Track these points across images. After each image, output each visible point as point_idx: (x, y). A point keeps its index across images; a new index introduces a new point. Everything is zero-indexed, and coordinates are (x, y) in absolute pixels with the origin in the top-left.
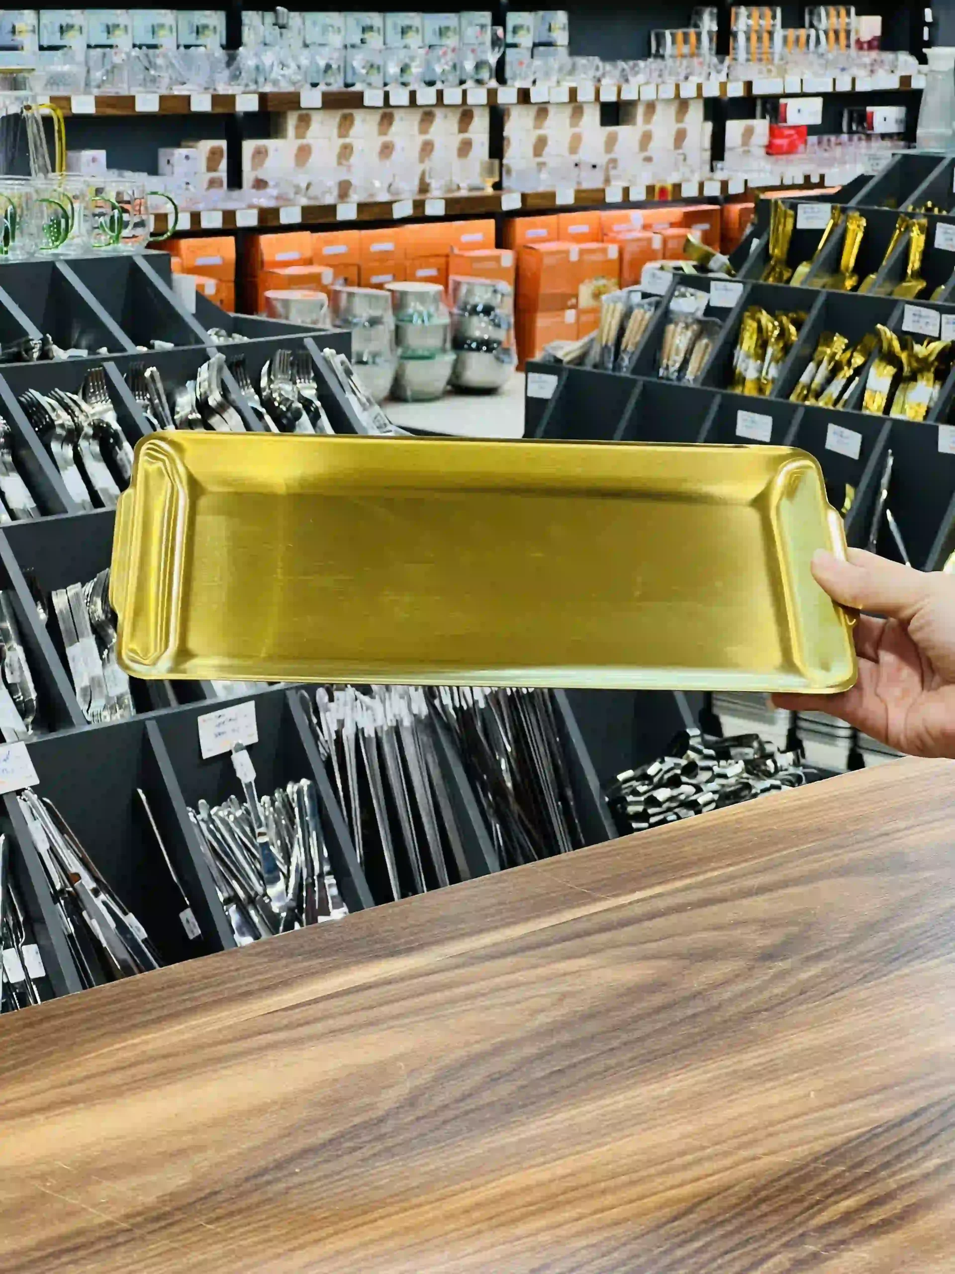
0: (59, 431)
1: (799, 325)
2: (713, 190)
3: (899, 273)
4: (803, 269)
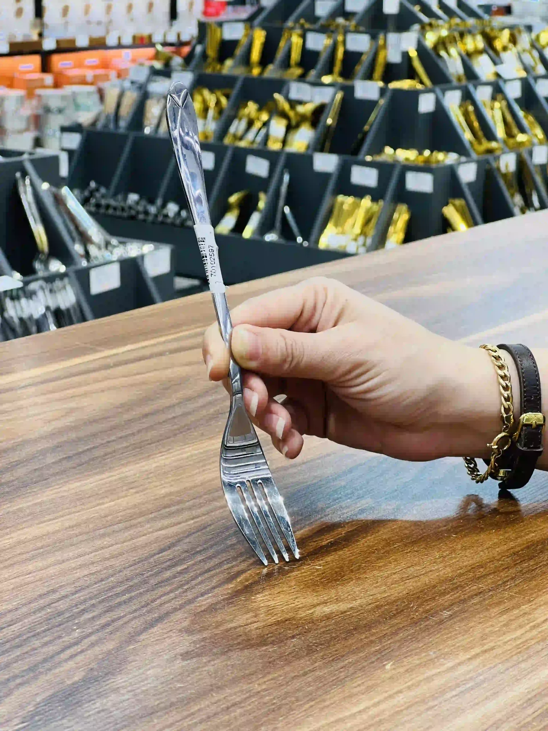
1: (227, 96)
2: (172, 38)
3: (286, 64)
4: (229, 63)
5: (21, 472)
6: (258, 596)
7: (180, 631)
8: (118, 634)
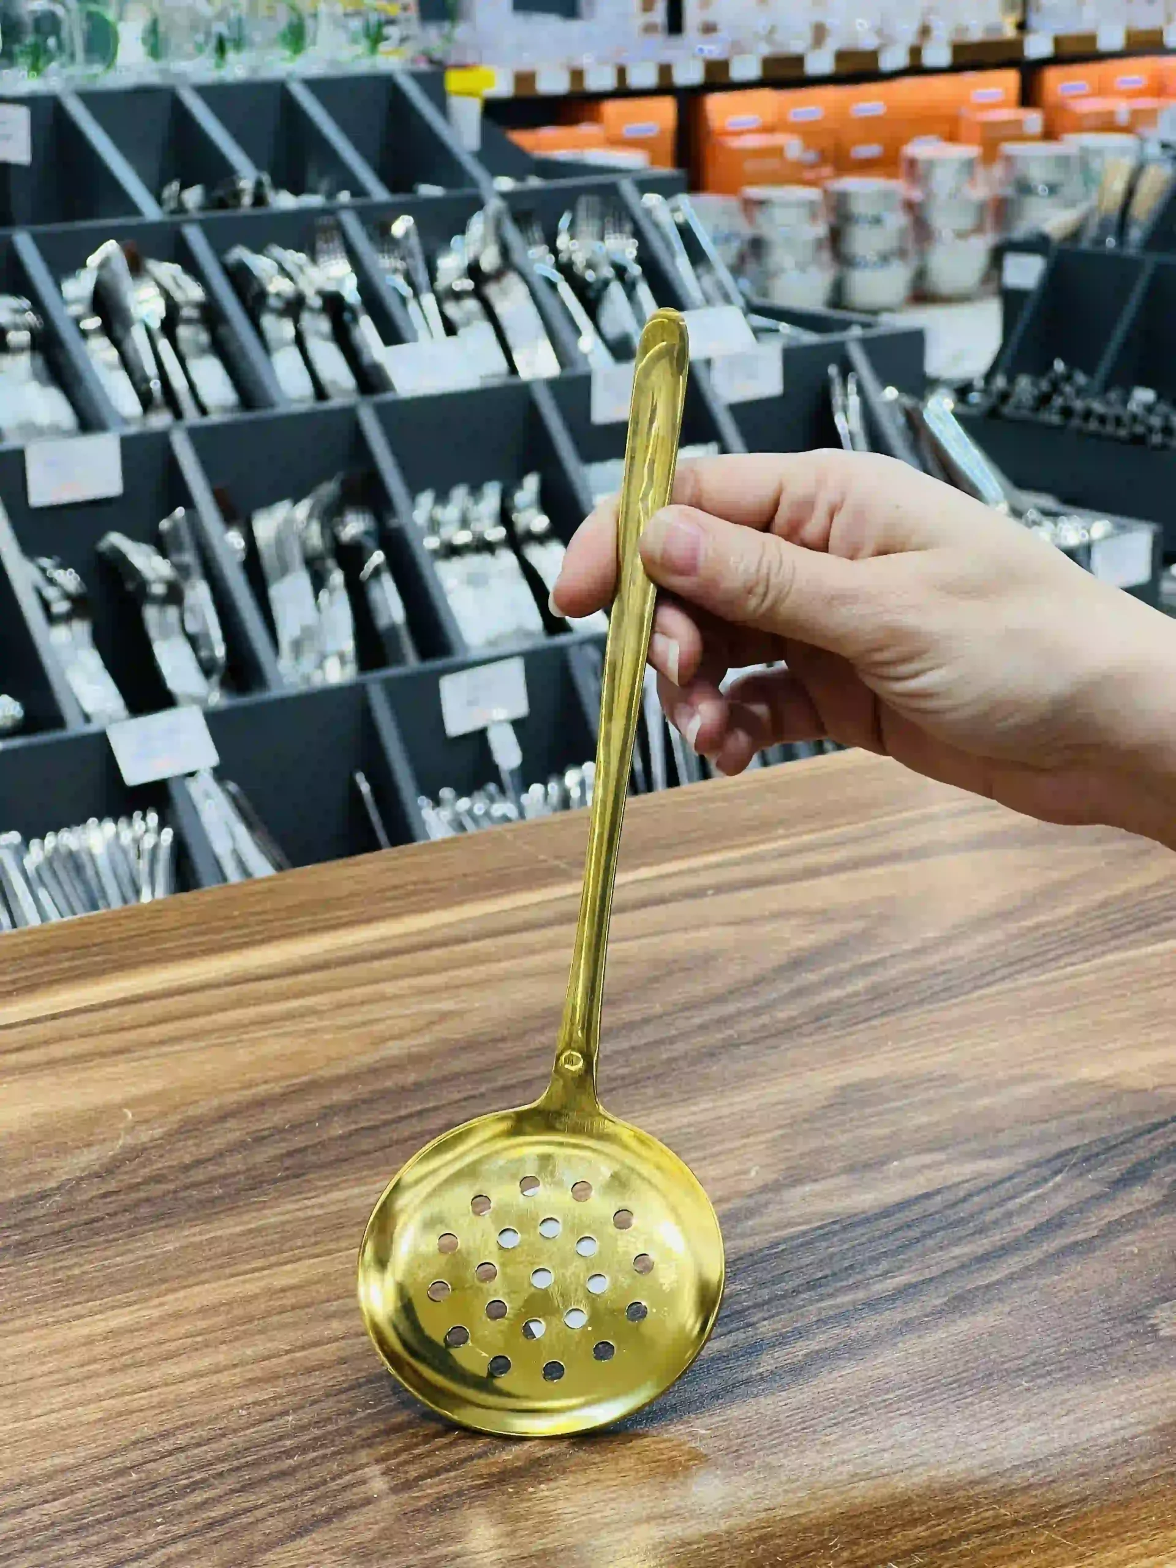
0: (273, 302)
5: (263, 1155)
6: (542, 1486)
7: (347, 1551)
8: (227, 1545)
